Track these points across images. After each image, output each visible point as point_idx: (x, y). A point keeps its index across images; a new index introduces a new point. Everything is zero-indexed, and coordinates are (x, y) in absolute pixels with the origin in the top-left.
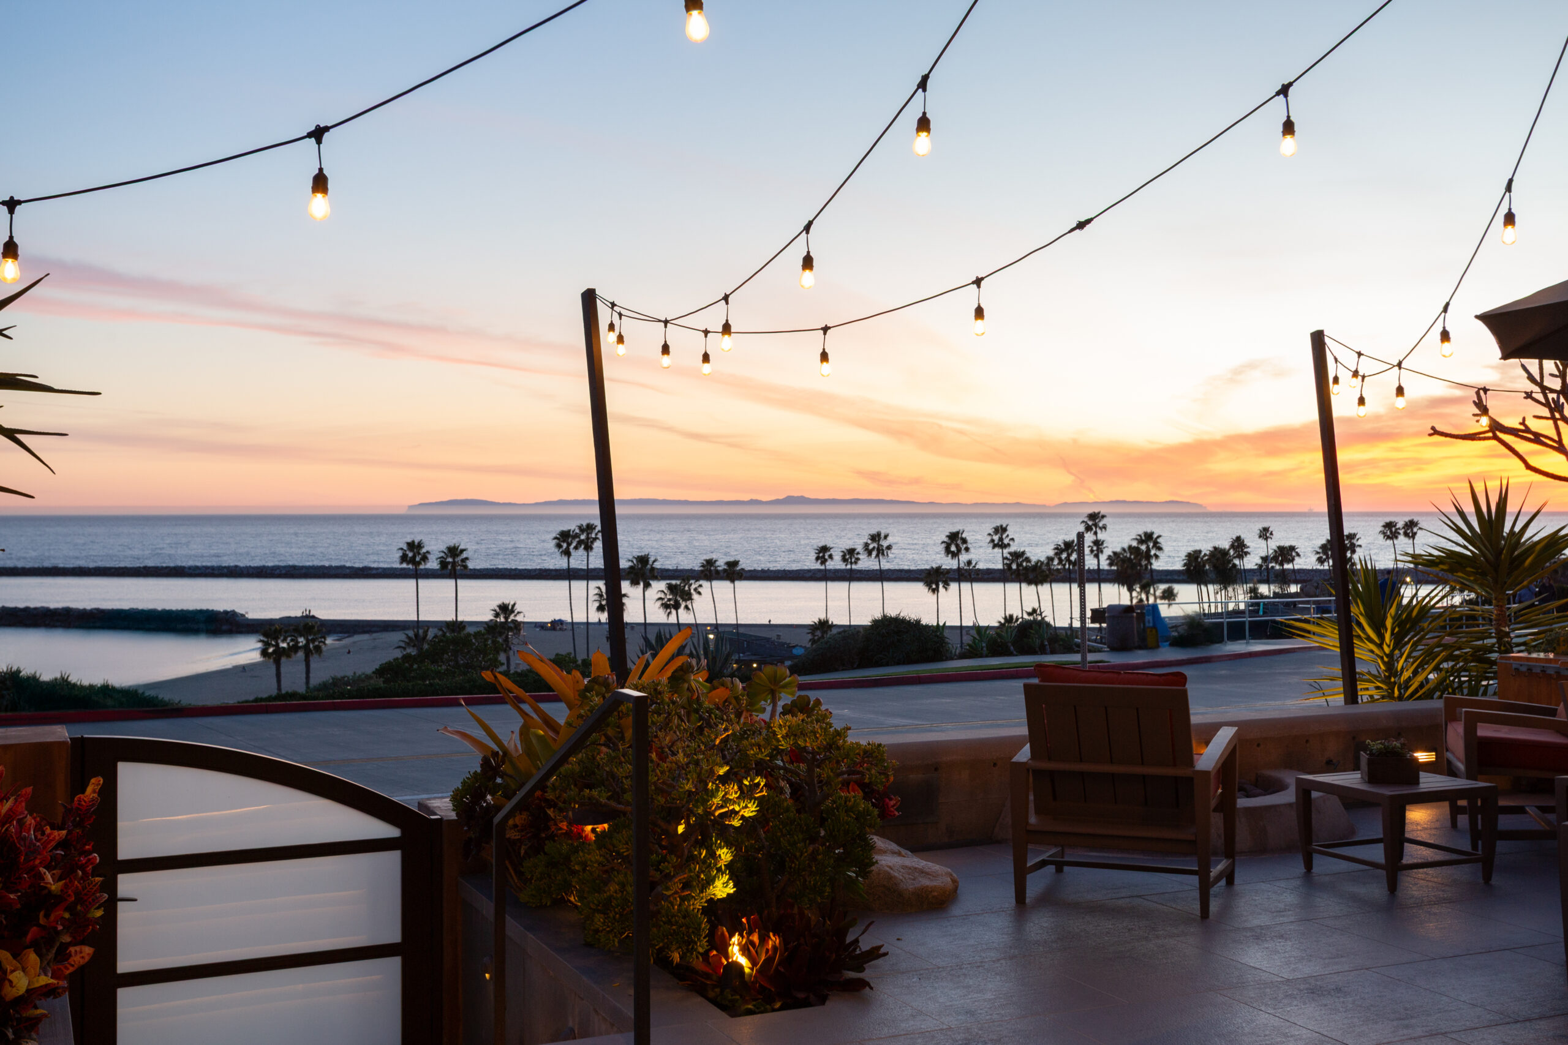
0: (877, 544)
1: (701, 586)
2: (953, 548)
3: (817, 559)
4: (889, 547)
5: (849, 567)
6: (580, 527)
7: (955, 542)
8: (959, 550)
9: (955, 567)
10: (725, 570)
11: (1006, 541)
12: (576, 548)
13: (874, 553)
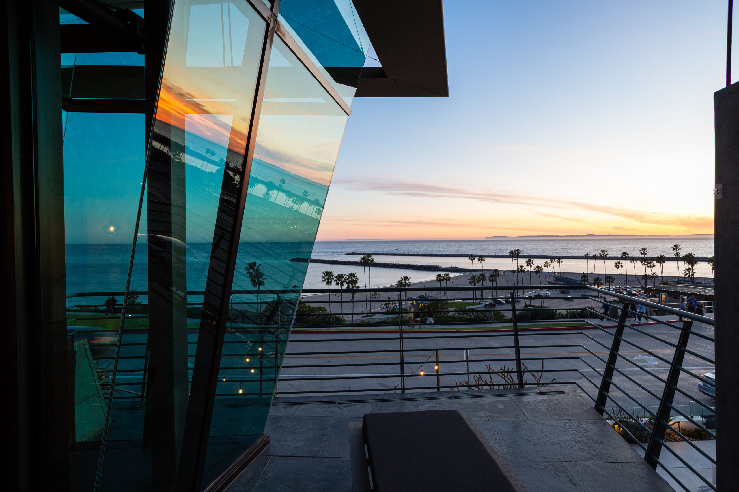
7: (625, 255)
11: (646, 253)
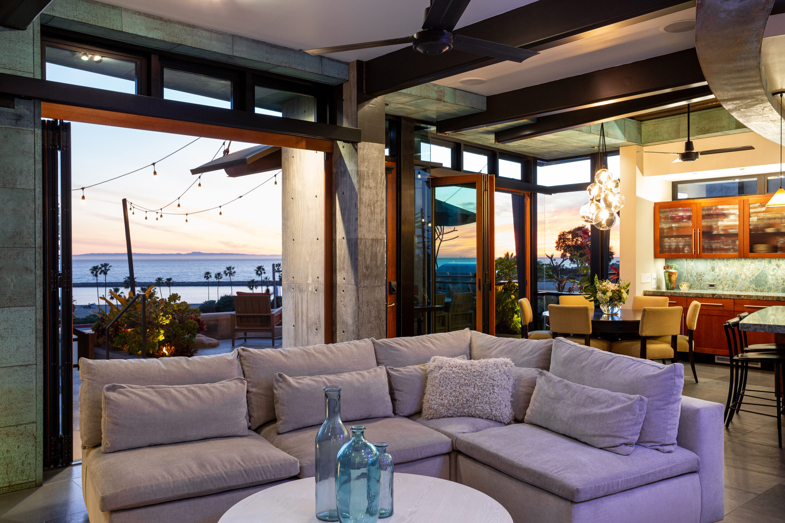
0: (230, 271)
1: (155, 288)
2: (259, 272)
3: (205, 277)
4: (234, 272)
5: (218, 281)
6: (102, 265)
7: (260, 270)
8: (261, 273)
9: (260, 280)
10: (166, 282)
12: (100, 273)
13: (228, 275)
